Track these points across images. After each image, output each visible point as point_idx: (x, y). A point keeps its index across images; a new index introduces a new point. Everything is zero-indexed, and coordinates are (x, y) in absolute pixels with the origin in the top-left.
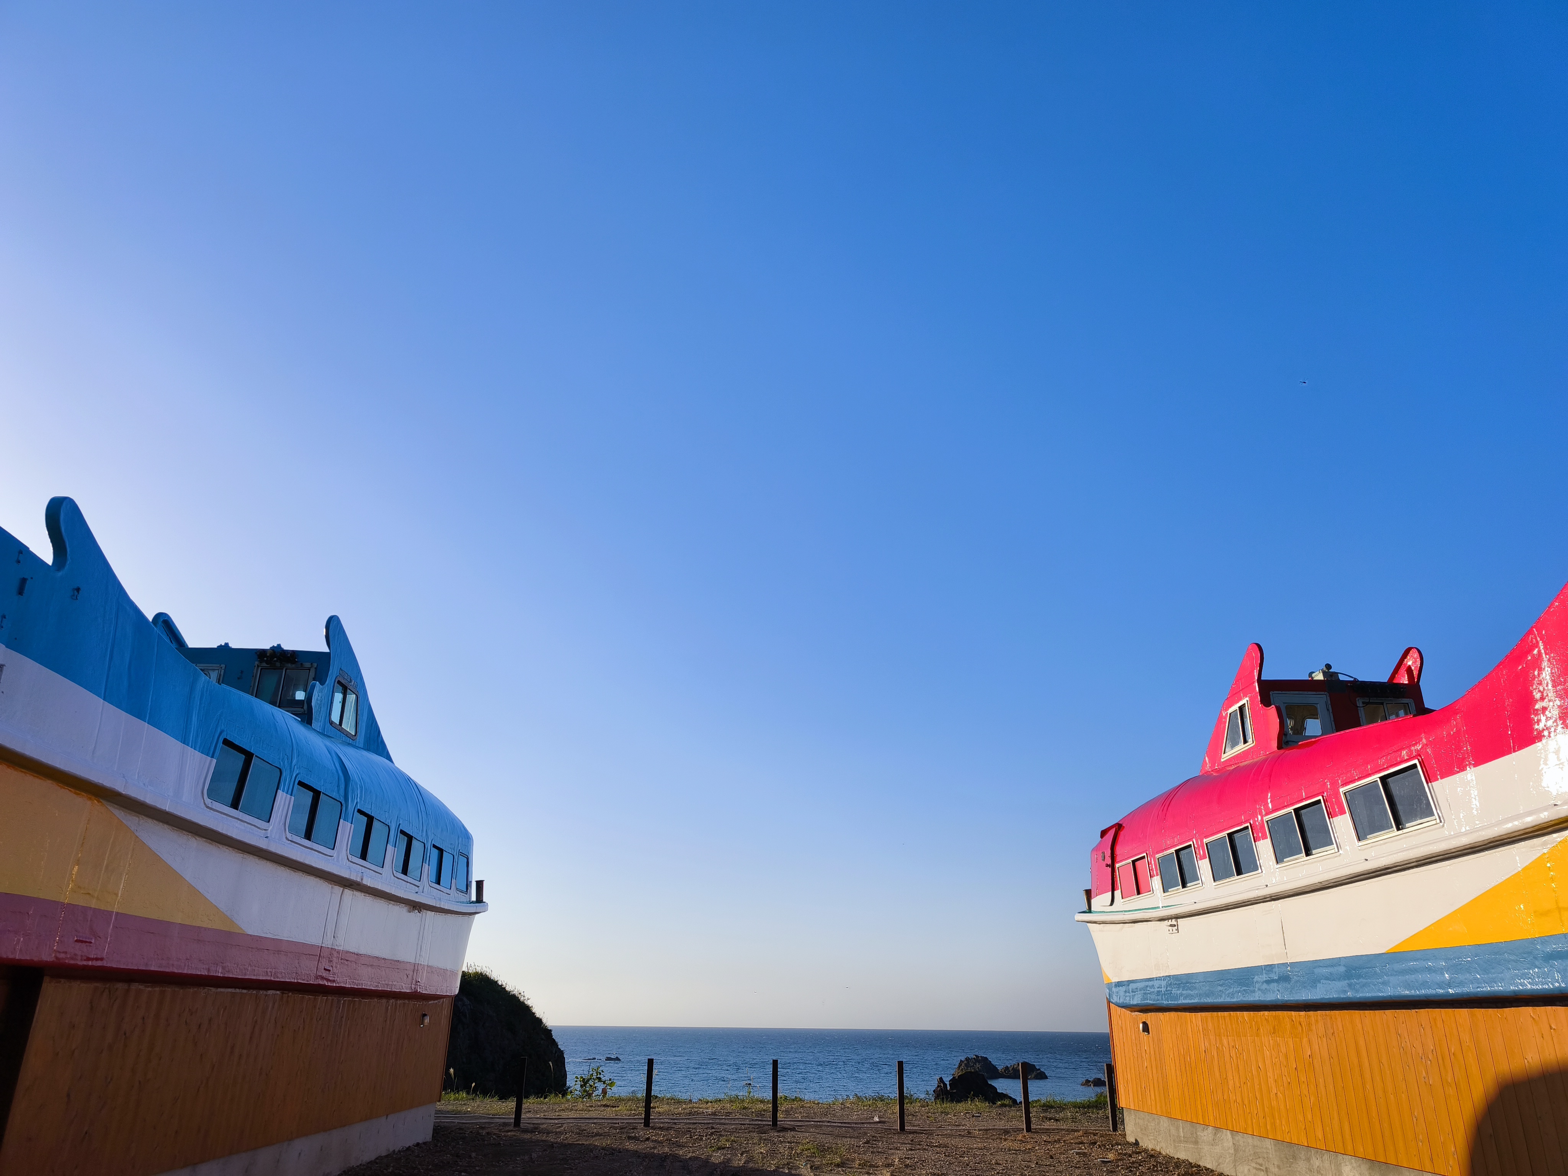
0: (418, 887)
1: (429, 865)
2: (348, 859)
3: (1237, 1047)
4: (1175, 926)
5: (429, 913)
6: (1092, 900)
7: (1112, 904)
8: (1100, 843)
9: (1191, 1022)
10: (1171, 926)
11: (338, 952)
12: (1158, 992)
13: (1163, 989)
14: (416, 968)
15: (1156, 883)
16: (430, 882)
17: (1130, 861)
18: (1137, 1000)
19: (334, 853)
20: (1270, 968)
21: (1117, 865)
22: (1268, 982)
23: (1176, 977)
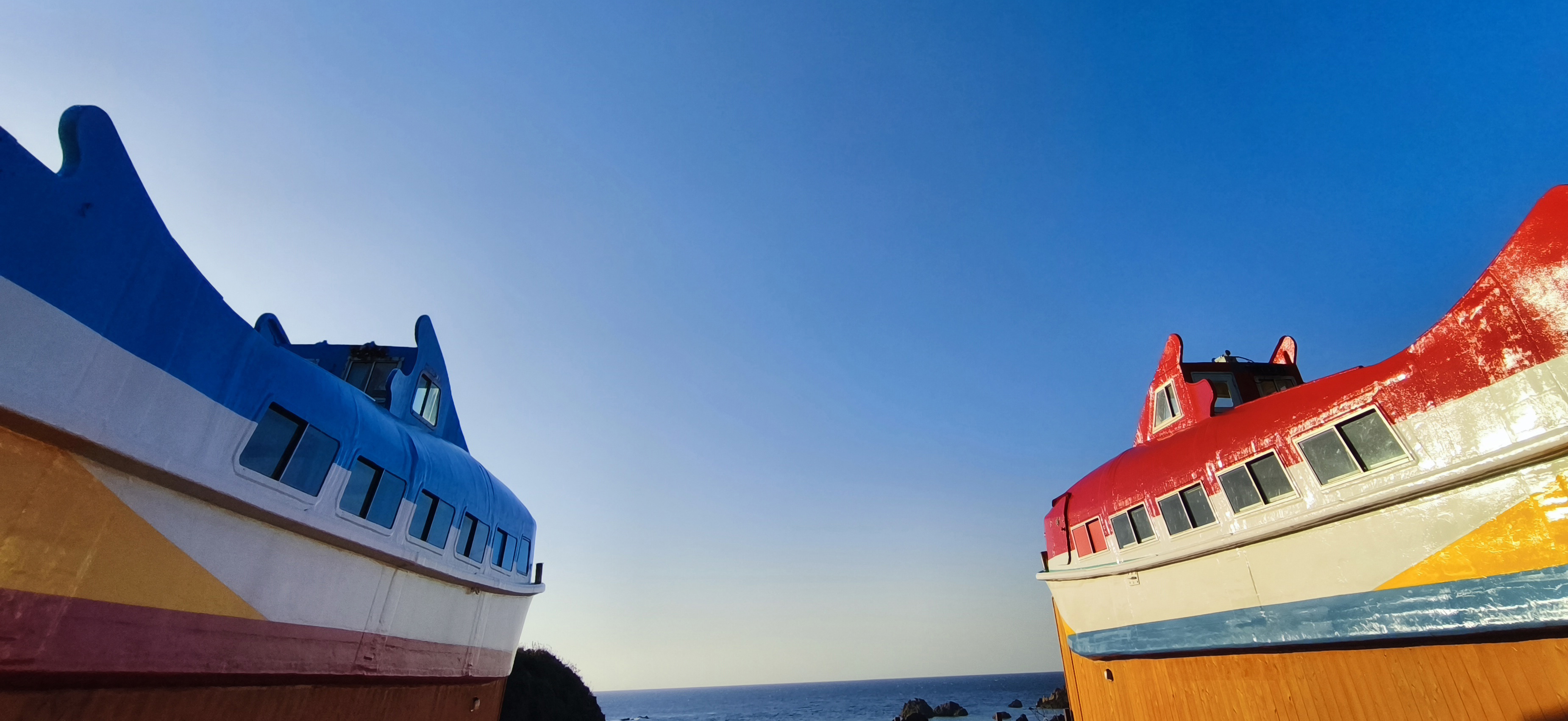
0: (479, 568)
1: (492, 548)
2: (406, 539)
3: (1207, 691)
4: (1136, 578)
5: (487, 594)
6: (1049, 561)
7: (1069, 563)
8: (1052, 511)
9: (1156, 668)
10: (1133, 578)
11: (383, 638)
12: (1123, 640)
13: (1129, 638)
14: (468, 651)
15: (1111, 541)
16: (492, 564)
17: (1084, 523)
18: (1102, 650)
19: (392, 533)
20: (1241, 613)
21: (1072, 529)
22: (1241, 626)
23: (1140, 626)
